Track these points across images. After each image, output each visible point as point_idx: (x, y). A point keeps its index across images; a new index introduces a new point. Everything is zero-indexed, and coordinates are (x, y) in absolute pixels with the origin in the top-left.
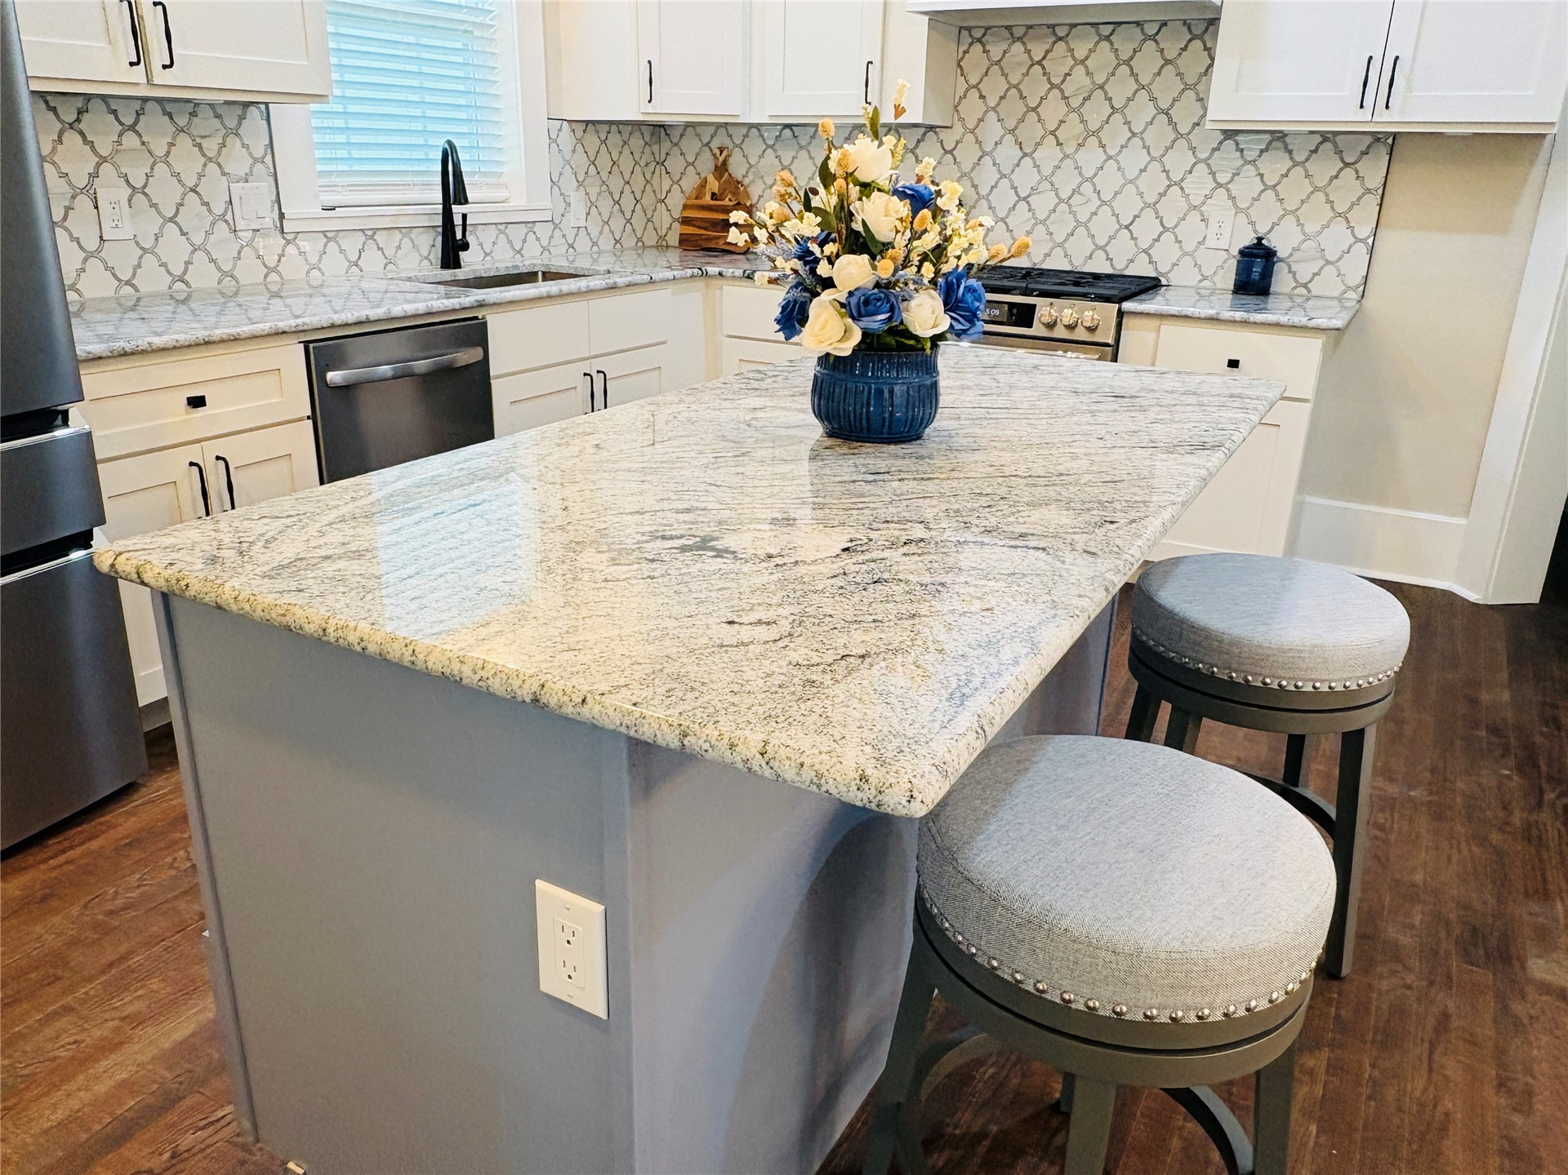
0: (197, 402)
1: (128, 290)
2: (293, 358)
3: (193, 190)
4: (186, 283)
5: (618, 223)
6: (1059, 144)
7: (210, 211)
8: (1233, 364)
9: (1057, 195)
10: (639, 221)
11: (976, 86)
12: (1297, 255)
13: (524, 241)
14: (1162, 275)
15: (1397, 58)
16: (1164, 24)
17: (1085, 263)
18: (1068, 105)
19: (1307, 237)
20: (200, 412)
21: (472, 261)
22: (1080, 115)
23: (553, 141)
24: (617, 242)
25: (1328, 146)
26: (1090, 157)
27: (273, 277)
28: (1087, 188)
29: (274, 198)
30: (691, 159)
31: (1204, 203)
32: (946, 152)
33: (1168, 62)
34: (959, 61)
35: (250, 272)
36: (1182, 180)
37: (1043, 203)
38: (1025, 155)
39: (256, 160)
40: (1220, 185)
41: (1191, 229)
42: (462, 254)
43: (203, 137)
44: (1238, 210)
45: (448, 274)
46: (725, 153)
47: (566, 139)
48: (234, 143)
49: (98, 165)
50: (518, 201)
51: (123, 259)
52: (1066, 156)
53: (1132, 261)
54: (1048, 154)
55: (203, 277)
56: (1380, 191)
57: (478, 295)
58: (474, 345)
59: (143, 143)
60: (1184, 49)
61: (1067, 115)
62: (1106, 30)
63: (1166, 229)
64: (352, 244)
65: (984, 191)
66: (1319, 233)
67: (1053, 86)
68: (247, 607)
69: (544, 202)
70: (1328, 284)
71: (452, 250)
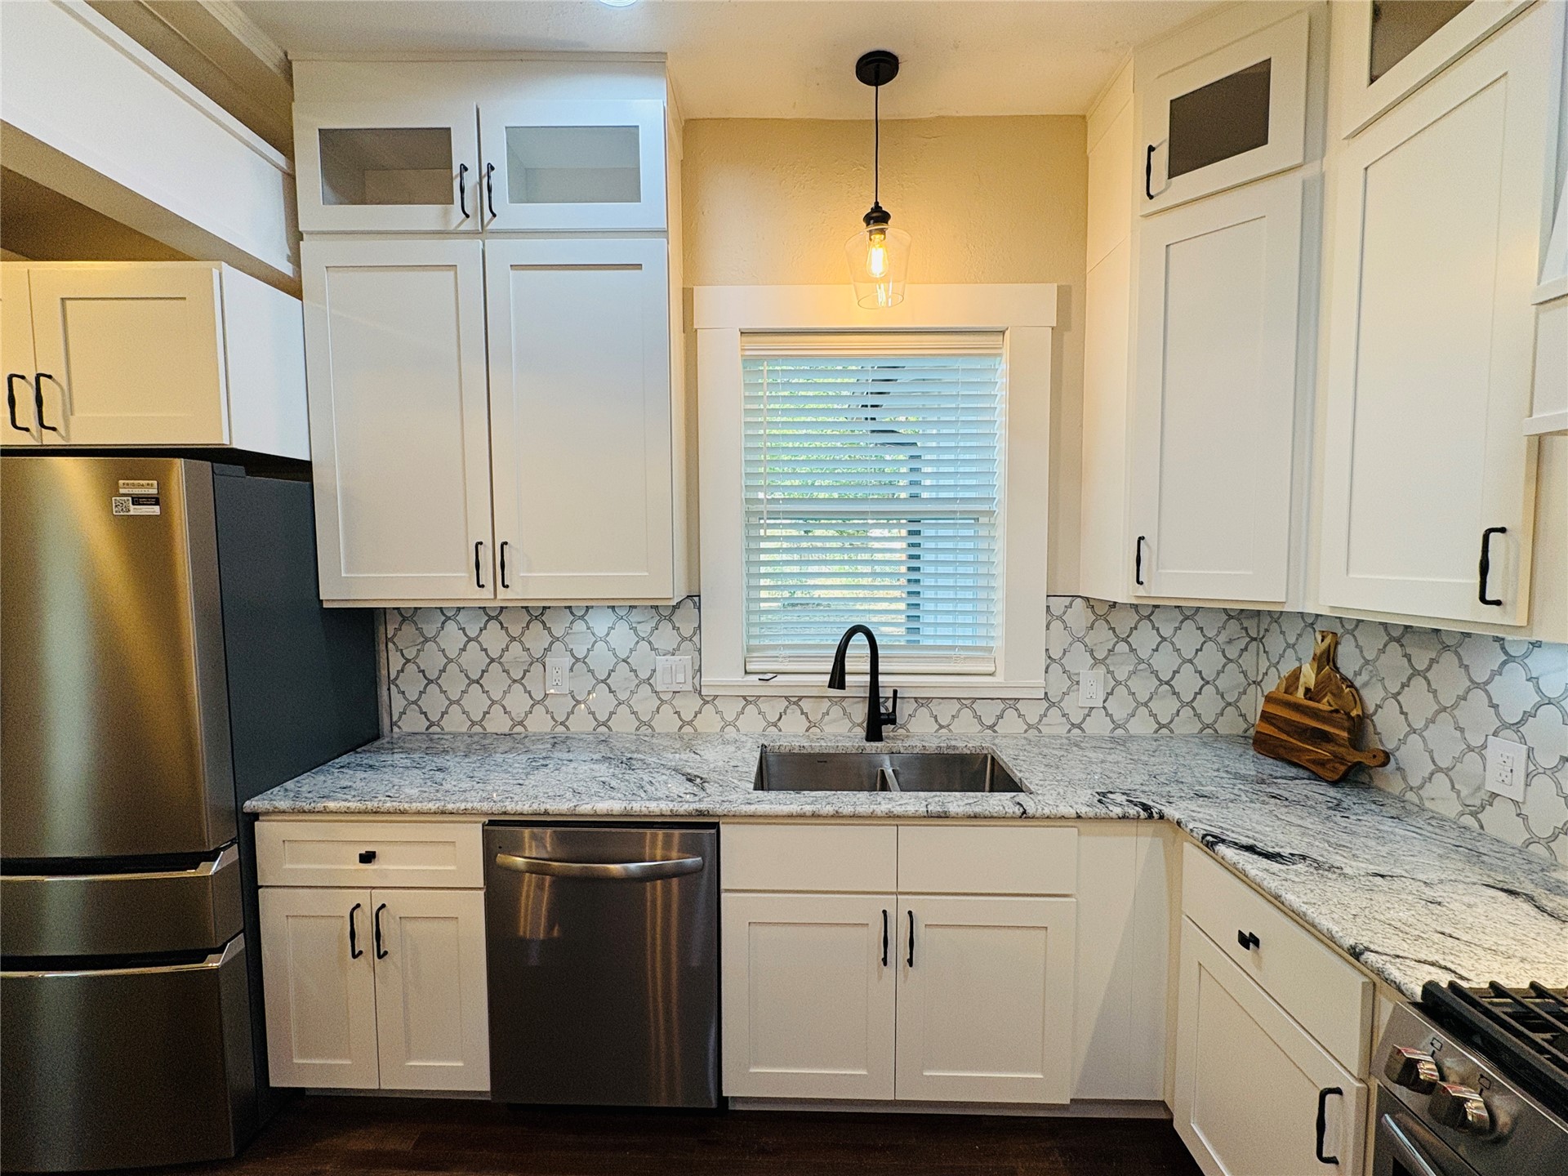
0: (367, 858)
1: (561, 729)
3: (624, 661)
4: (609, 728)
5: (1166, 706)
7: (637, 676)
10: (1208, 704)
13: (1000, 716)
20: (373, 865)
23: (1055, 618)
24: (1163, 727)
27: (687, 729)
29: (695, 668)
30: (1292, 640)
35: (666, 723)
39: (684, 639)
43: (639, 623)
46: (1328, 640)
47: (1078, 617)
48: (666, 626)
49: (552, 643)
50: (998, 677)
51: (559, 707)
55: (624, 724)
59: (588, 628)
64: (772, 708)
71: (878, 722)
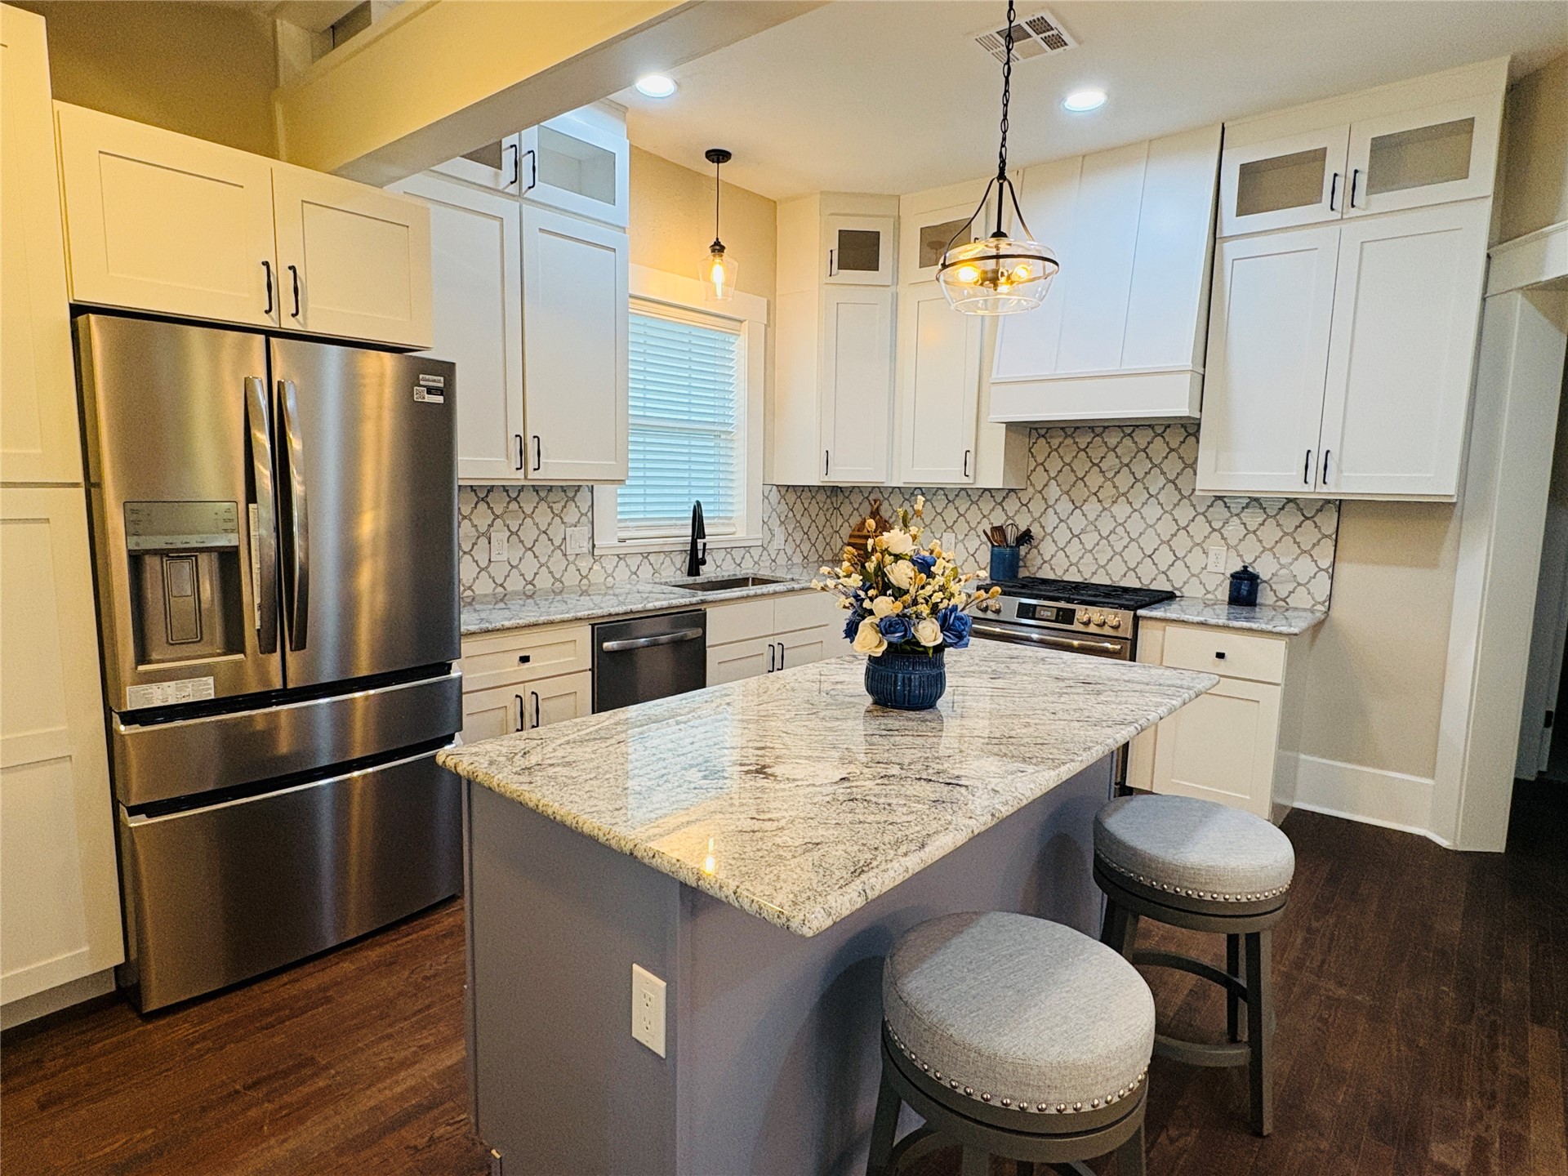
0: (525, 659)
1: (500, 589)
2: (585, 634)
3: (544, 532)
4: (534, 585)
5: (806, 547)
6: (1099, 501)
7: (552, 544)
8: (1220, 656)
9: (1100, 534)
10: (820, 546)
11: (1042, 464)
12: (1275, 578)
13: (743, 558)
14: (1177, 589)
15: (1328, 452)
16: (1169, 426)
17: (1121, 579)
18: (1104, 476)
19: (1282, 566)
20: (527, 665)
21: (708, 572)
22: (1113, 483)
23: (765, 497)
24: (805, 558)
25: (1291, 505)
26: (1121, 510)
27: (585, 581)
28: (1120, 530)
29: (590, 535)
30: (856, 506)
31: (1203, 542)
32: (1023, 505)
33: (1172, 450)
34: (1030, 449)
35: (572, 578)
36: (1187, 526)
37: (1090, 539)
38: (1076, 507)
39: (582, 514)
40: (1214, 530)
41: (1196, 559)
42: (702, 567)
43: (554, 503)
44: (1229, 547)
45: (691, 580)
46: (878, 503)
47: (774, 496)
48: (571, 505)
49: (494, 520)
50: (741, 534)
51: (499, 572)
52: (1104, 509)
53: (1155, 579)
54: (1091, 508)
55: (544, 582)
56: (1334, 536)
57: (701, 595)
58: (697, 626)
59: (520, 507)
60: (1183, 442)
61: (1104, 482)
62: (1128, 430)
63: (1178, 558)
64: (634, 562)
65: (1049, 530)
66: (1291, 564)
67: (1094, 464)
68: (503, 790)
69: (757, 535)
70: (1300, 599)
71: (695, 563)
